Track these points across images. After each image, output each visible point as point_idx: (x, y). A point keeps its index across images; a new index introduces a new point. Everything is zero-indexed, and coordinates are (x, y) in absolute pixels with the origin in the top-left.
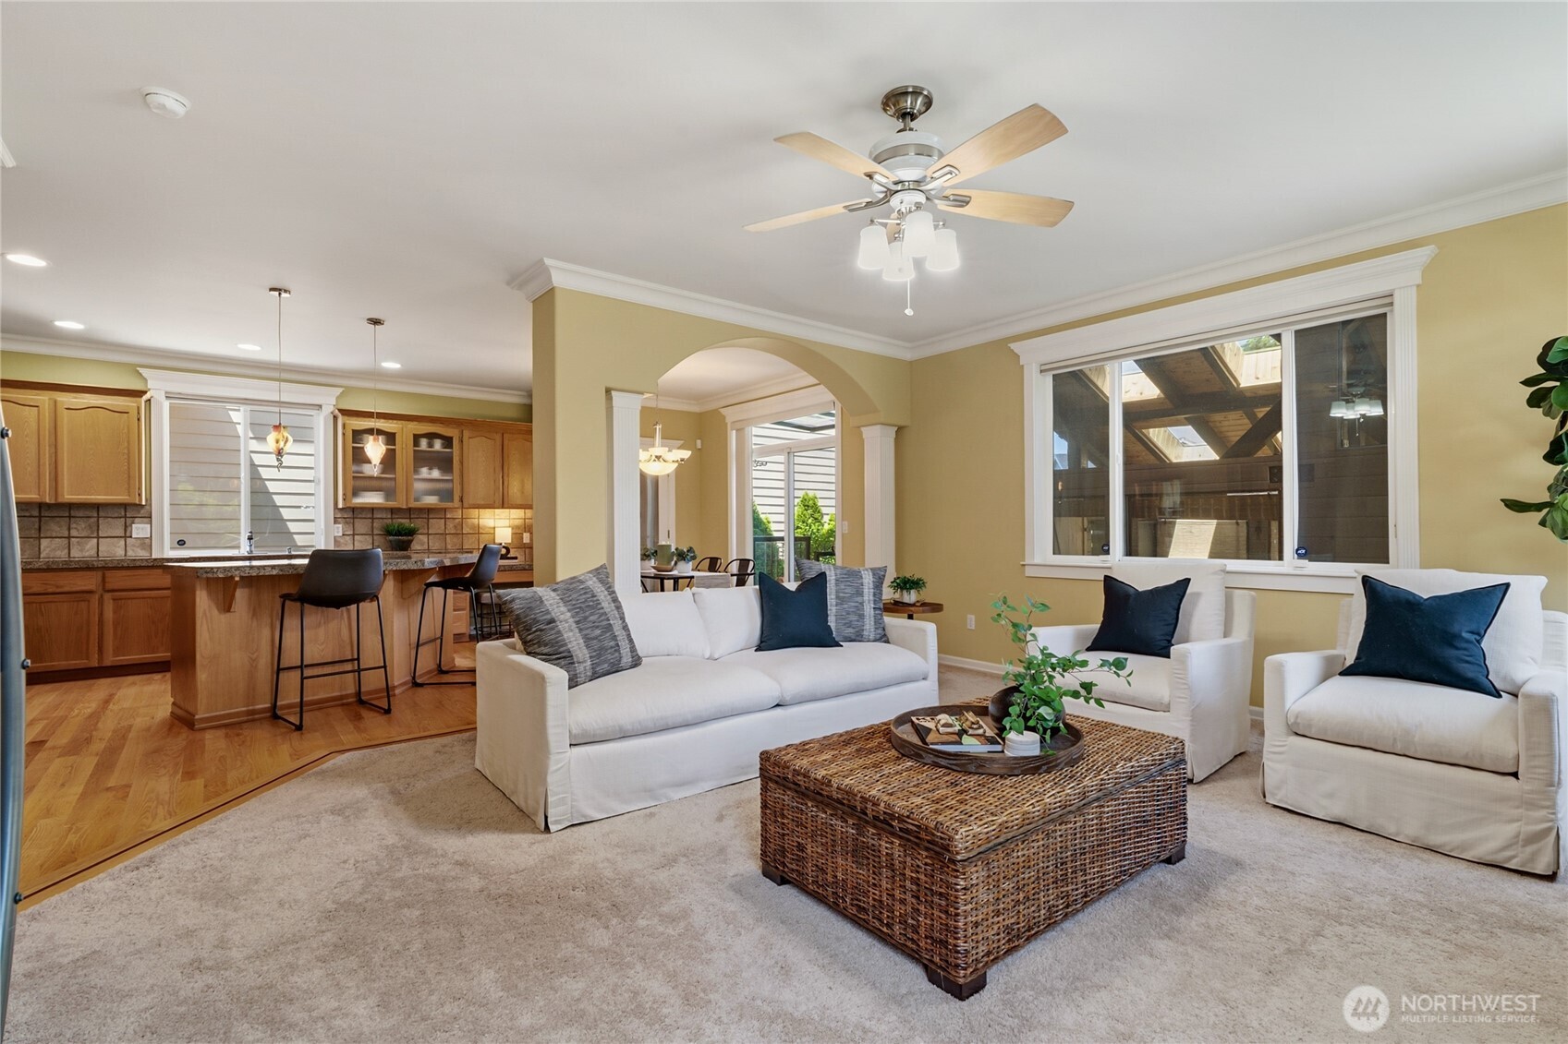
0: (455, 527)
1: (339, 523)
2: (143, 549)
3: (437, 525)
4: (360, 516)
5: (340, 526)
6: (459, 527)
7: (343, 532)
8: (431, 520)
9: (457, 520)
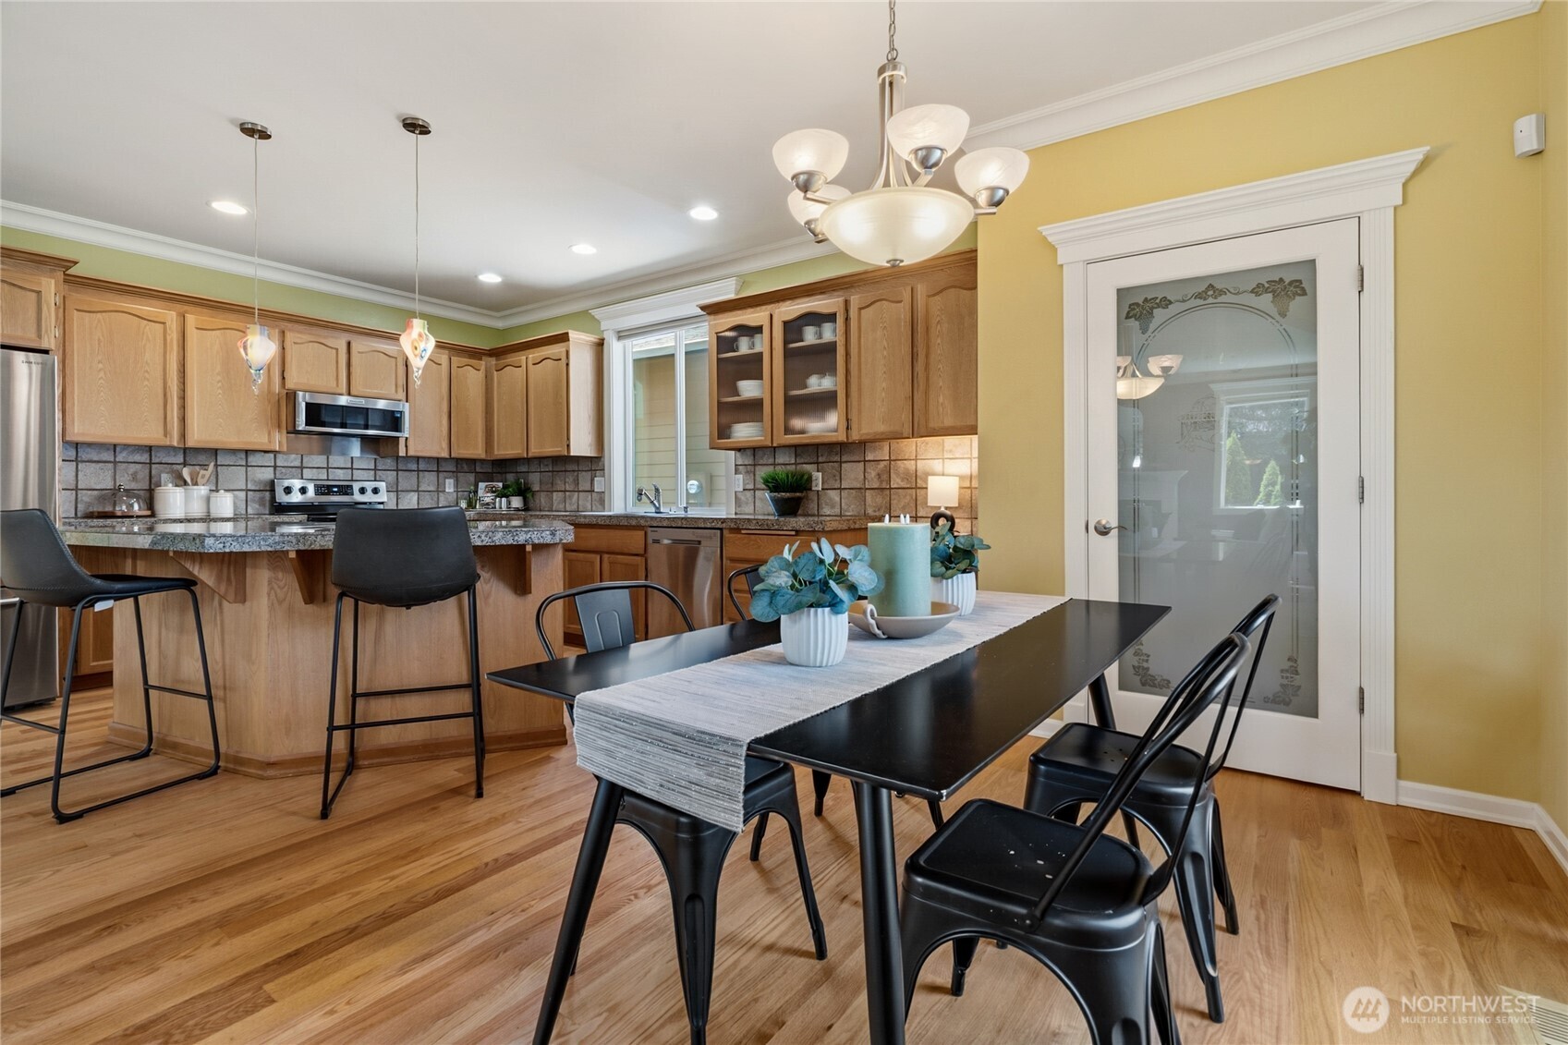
0: (879, 475)
1: (740, 473)
2: (601, 504)
3: (852, 473)
4: (761, 462)
5: (741, 476)
6: (885, 477)
7: (744, 484)
8: (844, 465)
9: (882, 464)
